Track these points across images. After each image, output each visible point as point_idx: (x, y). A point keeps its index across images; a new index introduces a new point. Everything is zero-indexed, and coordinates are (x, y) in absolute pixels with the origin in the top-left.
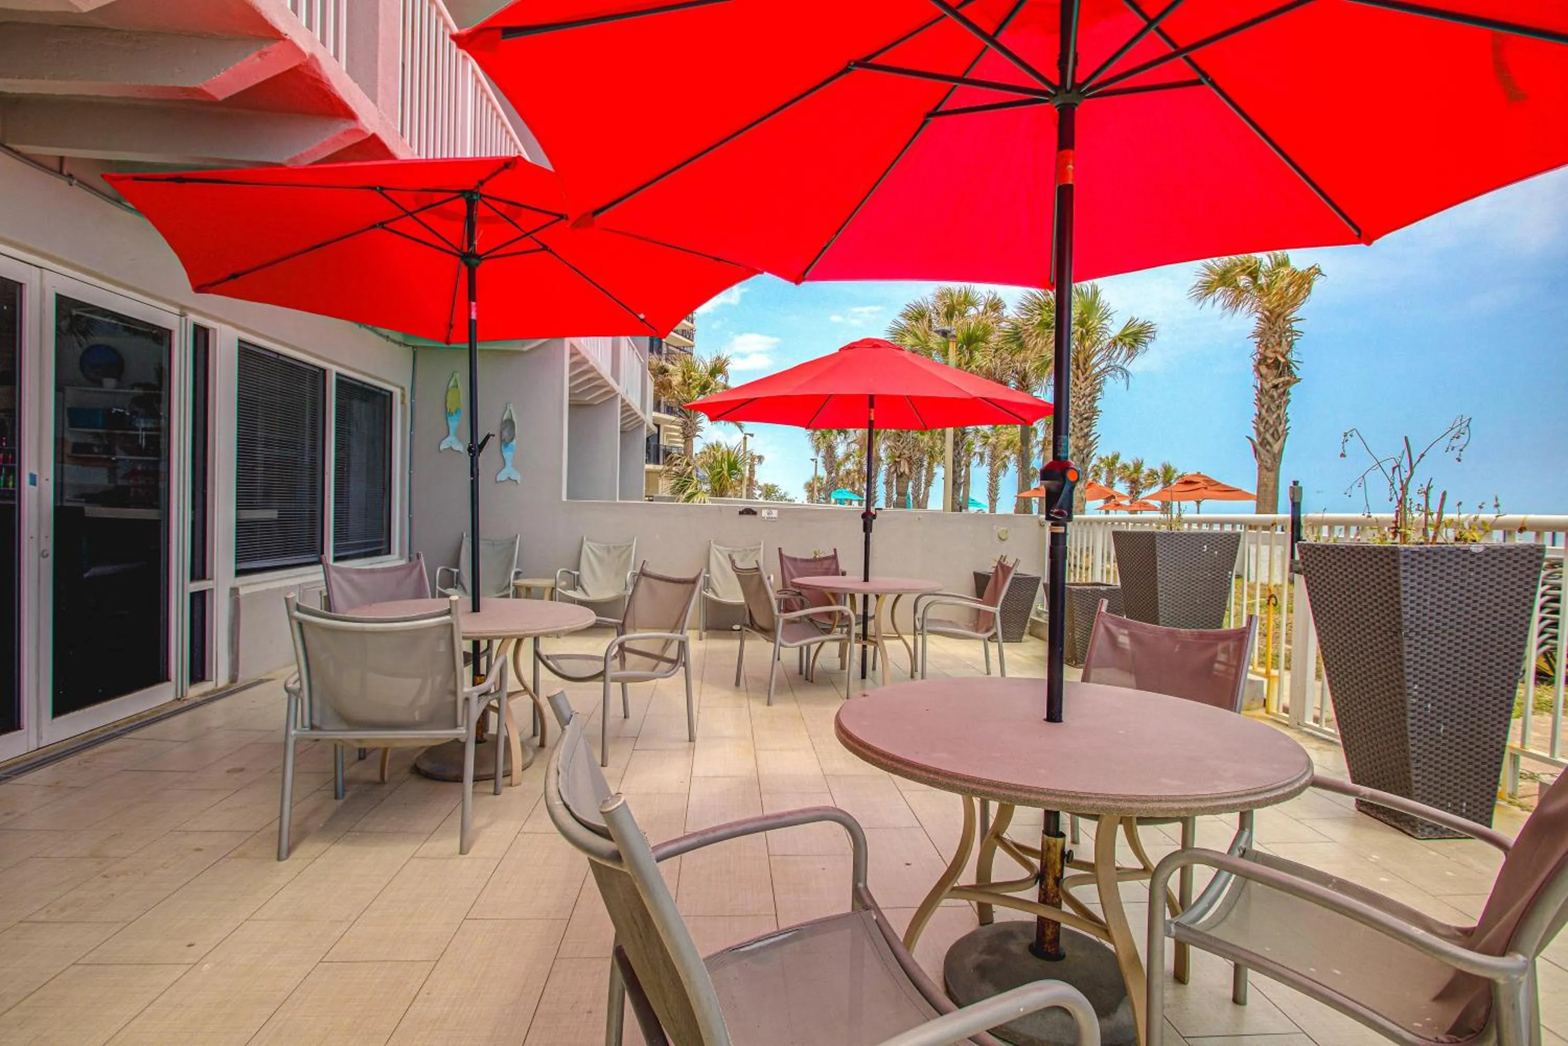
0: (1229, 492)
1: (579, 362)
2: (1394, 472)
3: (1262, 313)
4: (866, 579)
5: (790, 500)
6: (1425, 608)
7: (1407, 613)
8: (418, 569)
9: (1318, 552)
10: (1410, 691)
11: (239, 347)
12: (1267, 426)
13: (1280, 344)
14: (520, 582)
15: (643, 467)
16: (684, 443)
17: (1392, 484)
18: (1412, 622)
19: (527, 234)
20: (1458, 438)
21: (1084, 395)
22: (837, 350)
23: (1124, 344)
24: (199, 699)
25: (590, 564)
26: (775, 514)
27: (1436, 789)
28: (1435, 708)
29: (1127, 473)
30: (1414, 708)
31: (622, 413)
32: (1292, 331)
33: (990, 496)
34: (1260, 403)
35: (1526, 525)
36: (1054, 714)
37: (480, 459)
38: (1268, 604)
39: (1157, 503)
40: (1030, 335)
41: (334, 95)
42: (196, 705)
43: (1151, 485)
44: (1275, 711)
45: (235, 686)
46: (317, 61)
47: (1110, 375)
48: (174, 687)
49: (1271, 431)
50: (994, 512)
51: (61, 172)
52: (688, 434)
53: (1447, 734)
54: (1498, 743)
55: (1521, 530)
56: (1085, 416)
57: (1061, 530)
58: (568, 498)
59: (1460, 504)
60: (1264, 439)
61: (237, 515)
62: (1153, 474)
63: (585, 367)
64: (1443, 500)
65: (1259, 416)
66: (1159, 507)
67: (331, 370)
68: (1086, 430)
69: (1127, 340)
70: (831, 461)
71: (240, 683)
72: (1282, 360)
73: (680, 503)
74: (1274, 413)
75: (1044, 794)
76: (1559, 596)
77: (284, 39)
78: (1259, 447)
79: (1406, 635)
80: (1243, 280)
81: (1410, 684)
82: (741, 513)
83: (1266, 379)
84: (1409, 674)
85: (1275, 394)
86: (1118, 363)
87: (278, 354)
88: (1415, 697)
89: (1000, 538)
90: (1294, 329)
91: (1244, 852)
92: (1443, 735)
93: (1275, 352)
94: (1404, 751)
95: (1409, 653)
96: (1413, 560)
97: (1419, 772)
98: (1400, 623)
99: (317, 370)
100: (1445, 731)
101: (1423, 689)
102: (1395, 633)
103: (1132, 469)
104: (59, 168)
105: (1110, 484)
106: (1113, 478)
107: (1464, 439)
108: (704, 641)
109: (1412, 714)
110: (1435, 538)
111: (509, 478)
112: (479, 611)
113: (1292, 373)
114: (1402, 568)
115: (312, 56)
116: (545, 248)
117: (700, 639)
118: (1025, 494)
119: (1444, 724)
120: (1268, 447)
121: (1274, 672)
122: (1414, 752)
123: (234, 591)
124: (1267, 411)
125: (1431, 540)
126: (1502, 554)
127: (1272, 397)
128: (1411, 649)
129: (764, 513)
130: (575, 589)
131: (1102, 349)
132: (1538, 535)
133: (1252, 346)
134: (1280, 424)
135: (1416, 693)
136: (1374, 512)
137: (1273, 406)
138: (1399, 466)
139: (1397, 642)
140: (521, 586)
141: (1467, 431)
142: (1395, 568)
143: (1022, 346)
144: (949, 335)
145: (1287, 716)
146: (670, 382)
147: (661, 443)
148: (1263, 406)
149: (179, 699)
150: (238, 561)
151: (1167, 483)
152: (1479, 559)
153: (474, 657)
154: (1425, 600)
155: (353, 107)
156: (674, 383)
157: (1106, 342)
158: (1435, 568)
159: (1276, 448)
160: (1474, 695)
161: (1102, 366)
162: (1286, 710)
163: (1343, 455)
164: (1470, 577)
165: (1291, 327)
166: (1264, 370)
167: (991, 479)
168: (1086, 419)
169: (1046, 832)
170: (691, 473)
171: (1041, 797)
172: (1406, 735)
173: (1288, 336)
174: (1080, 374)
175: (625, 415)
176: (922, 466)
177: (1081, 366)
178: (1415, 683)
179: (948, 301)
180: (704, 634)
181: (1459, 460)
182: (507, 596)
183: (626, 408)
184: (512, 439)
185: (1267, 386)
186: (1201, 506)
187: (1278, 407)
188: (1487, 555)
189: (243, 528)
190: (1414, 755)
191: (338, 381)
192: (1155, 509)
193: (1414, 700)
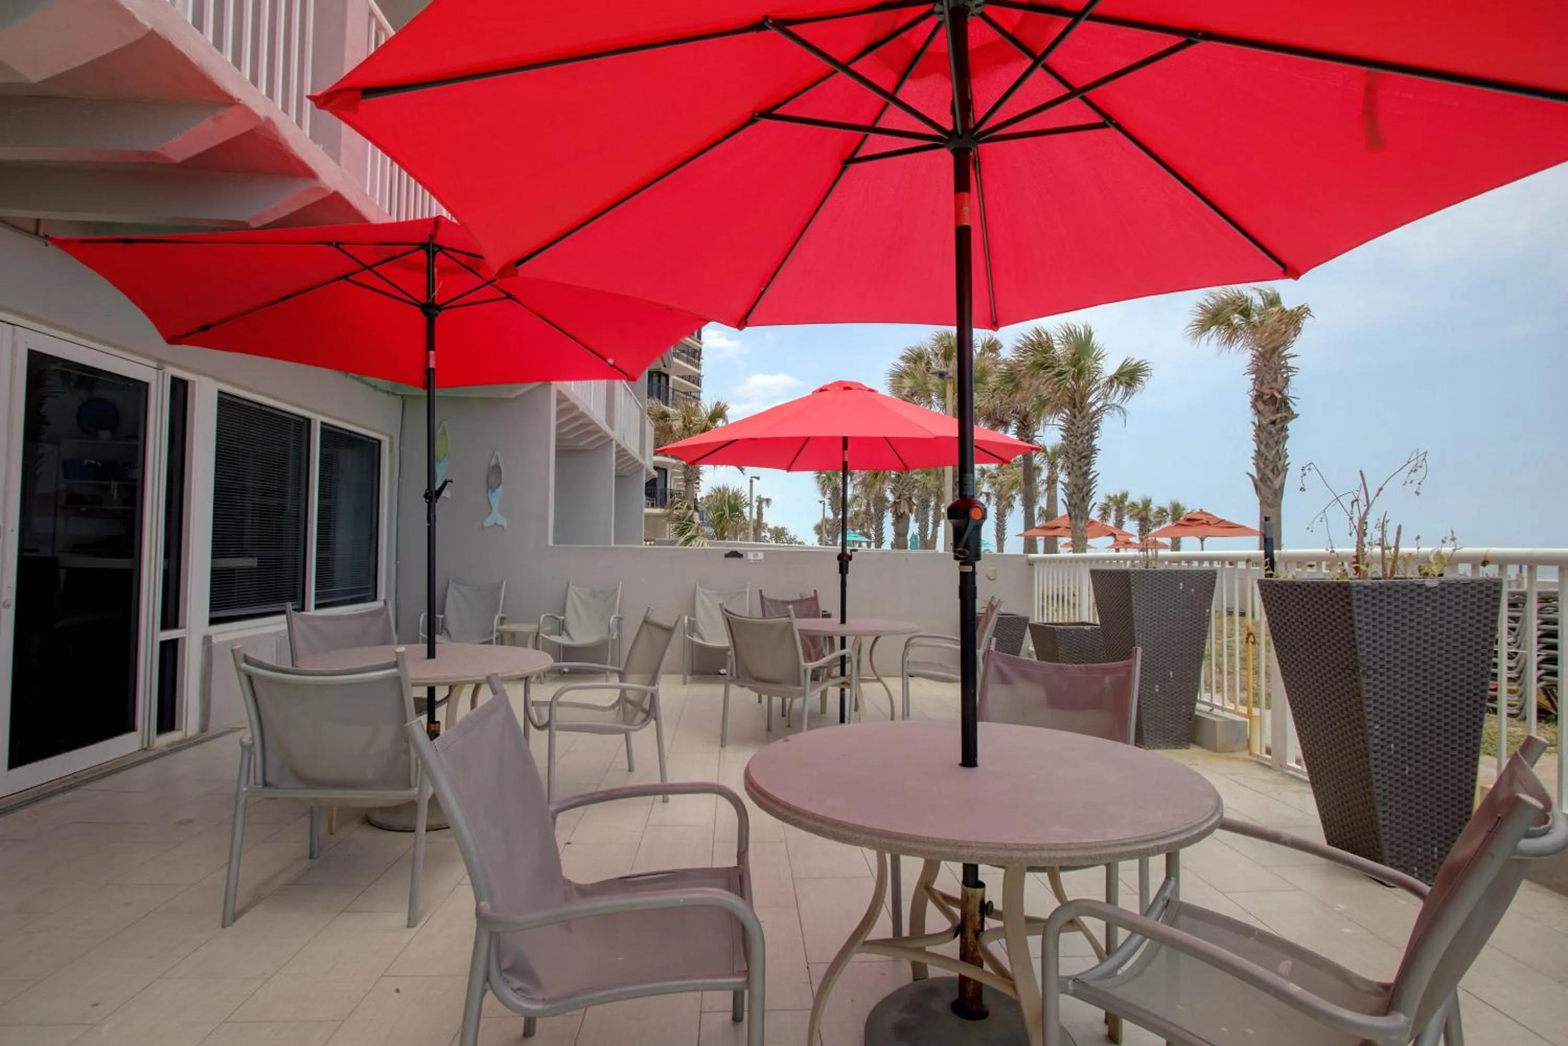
0: (1229, 528)
1: (567, 409)
2: (1352, 506)
3: (1257, 350)
4: (843, 621)
5: (800, 543)
6: (1381, 644)
7: (1364, 650)
8: (384, 616)
9: (1277, 589)
10: (1371, 731)
11: (219, 398)
12: (1267, 462)
13: (1276, 380)
14: (504, 627)
15: (642, 510)
16: (686, 486)
17: (1351, 519)
18: (1369, 660)
19: (489, 283)
20: (1415, 471)
21: (1082, 434)
22: (810, 393)
23: (1121, 383)
24: (165, 749)
25: (576, 611)
26: (761, 556)
27: (1405, 833)
28: (1398, 749)
29: (1136, 511)
30: (1376, 748)
31: (617, 459)
32: (1287, 368)
33: (997, 536)
34: (1258, 439)
35: (1487, 559)
36: (969, 758)
37: (437, 505)
38: (1247, 642)
39: (1167, 541)
40: (1024, 375)
41: (293, 156)
42: (162, 755)
43: (1159, 523)
44: (1258, 753)
45: (206, 735)
46: (273, 124)
47: (1107, 414)
48: (140, 736)
49: (1271, 467)
50: (1002, 551)
51: (37, 234)
52: (692, 479)
53: (1412, 776)
54: (1467, 784)
55: (1485, 563)
56: (1084, 454)
57: (969, 569)
58: (554, 543)
59: (1418, 538)
60: (1264, 475)
61: (212, 563)
62: (1162, 511)
63: (574, 414)
64: (1399, 533)
65: (1258, 452)
66: (1169, 545)
67: (315, 419)
68: (1085, 469)
69: (1123, 379)
70: (841, 503)
71: (211, 732)
72: (1279, 396)
73: (677, 547)
74: (1272, 449)
75: (924, 842)
76: (1556, 631)
77: (239, 104)
78: (1259, 483)
79: (1364, 673)
80: (1236, 319)
81: (1371, 723)
82: (727, 556)
83: (1263, 415)
84: (1369, 713)
85: (1273, 430)
86: (1114, 402)
87: (261, 405)
88: (1377, 737)
89: (989, 578)
90: (1289, 365)
91: (1168, 901)
92: (1409, 776)
93: (1271, 388)
94: (1370, 794)
95: (1368, 691)
96: (1366, 595)
97: (1386, 815)
98: (1356, 660)
99: (301, 420)
100: (1410, 773)
101: (1384, 729)
102: (1353, 671)
103: (1141, 506)
104: (36, 230)
105: (1119, 523)
106: (1122, 516)
107: (1421, 473)
108: (688, 685)
109: (1374, 756)
110: (1392, 572)
111: (495, 524)
112: (434, 657)
113: (1289, 408)
114: (1355, 603)
115: (268, 120)
116: (509, 296)
117: (685, 683)
118: (1031, 532)
119: (1410, 765)
120: (1269, 483)
121: (1256, 712)
122: (1379, 795)
123: (207, 639)
124: (1266, 447)
125: (1388, 575)
126: (1458, 589)
127: (1270, 433)
128: (1371, 688)
129: (750, 556)
130: (560, 635)
131: (1098, 388)
132: (1501, 568)
133: (1248, 382)
134: (1280, 460)
135: (1377, 733)
136: (1339, 547)
137: (1271, 442)
138: (1357, 500)
139: (1356, 680)
140: (505, 632)
141: (1424, 466)
142: (1349, 604)
143: (1017, 387)
144: (946, 376)
145: (1269, 757)
146: (671, 428)
147: (668, 487)
148: (1261, 442)
149: (146, 749)
150: (213, 608)
151: (1175, 519)
152: (1435, 593)
153: (429, 705)
154: (1381, 637)
155: (314, 167)
156: (675, 428)
157: (1102, 382)
158: (1389, 603)
159: (1277, 484)
160: (1439, 735)
161: (1099, 404)
162: (1268, 751)
163: (1302, 489)
164: (1426, 612)
165: (1286, 363)
166: (1261, 406)
167: (998, 519)
168: (1085, 457)
169: (965, 883)
170: (692, 516)
171: (921, 846)
172: (1371, 777)
173: (1284, 372)
174: (1077, 413)
175: (622, 460)
176: (928, 506)
177: (1078, 405)
178: (1376, 723)
179: (946, 343)
180: (689, 678)
181: (1418, 493)
182: (490, 642)
183: (622, 453)
184: (498, 486)
185: (1264, 422)
186: (1205, 543)
187: (1277, 443)
188: (1442, 589)
189: (219, 578)
190: (1379, 798)
191: (322, 430)
192: (1164, 546)
193: (1376, 741)
